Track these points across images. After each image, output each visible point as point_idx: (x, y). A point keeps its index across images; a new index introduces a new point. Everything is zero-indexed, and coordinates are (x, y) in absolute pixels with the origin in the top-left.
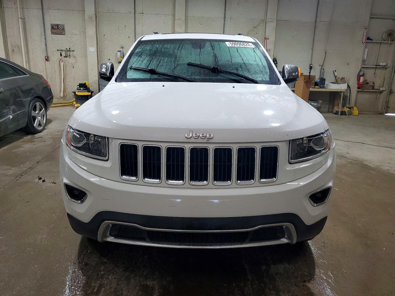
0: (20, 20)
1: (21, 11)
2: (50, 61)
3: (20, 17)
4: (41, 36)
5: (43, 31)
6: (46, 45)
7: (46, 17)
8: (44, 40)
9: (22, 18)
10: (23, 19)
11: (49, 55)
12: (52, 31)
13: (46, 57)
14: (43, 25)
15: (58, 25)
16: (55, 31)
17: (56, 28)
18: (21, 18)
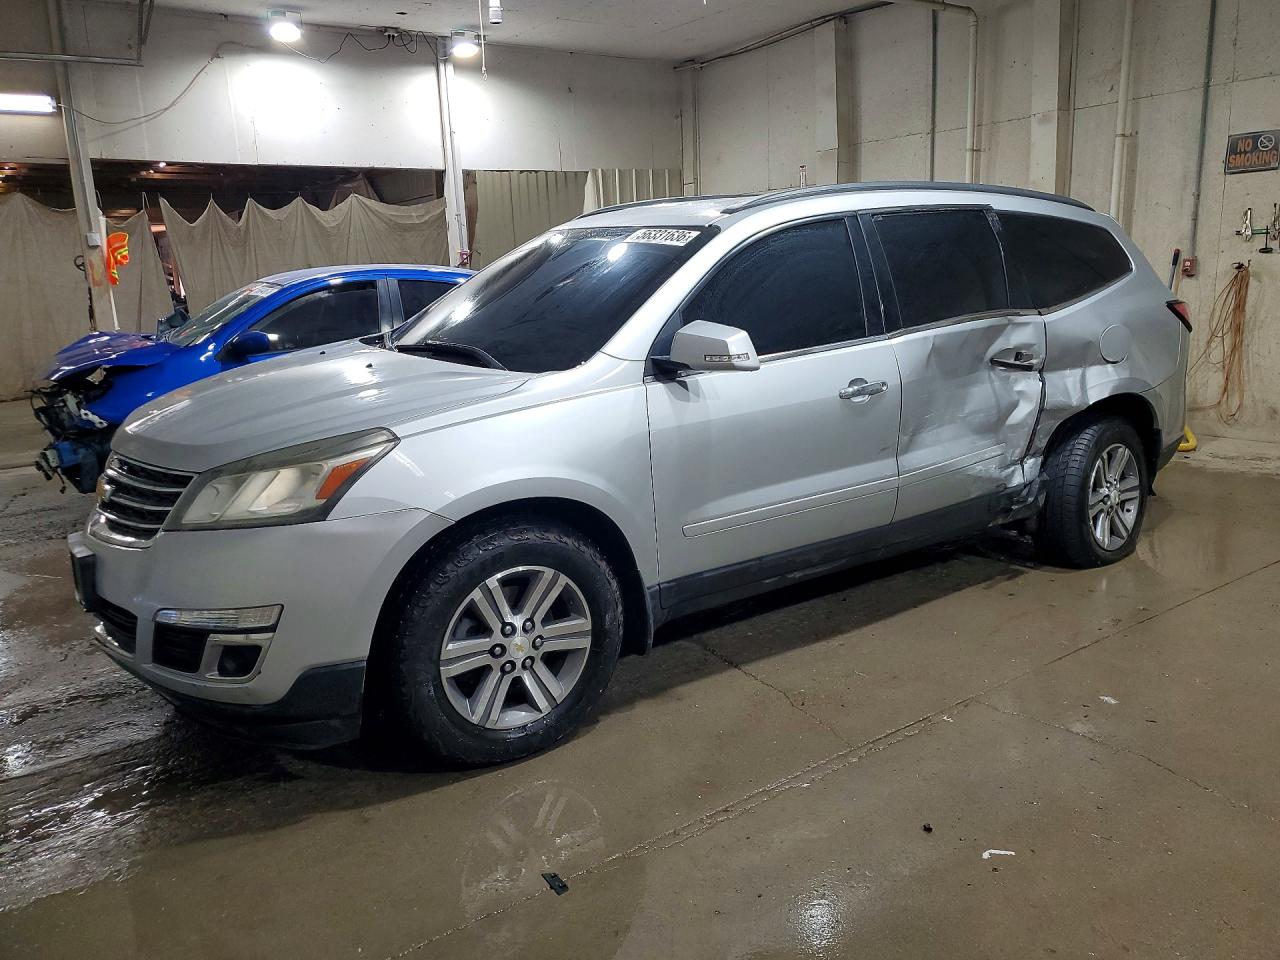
0: (1119, 140)
1: (1129, 109)
2: (1200, 278)
3: (1119, 132)
4: (1184, 189)
5: (1193, 168)
6: (1195, 219)
7: (1217, 114)
8: (1190, 201)
9: (1128, 133)
10: (1131, 138)
11: (1200, 255)
12: (1227, 162)
13: (1188, 263)
14: (1196, 147)
15: (1256, 137)
16: (1240, 160)
17: (1248, 149)
18: (1123, 135)
